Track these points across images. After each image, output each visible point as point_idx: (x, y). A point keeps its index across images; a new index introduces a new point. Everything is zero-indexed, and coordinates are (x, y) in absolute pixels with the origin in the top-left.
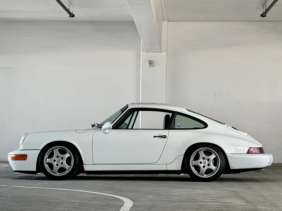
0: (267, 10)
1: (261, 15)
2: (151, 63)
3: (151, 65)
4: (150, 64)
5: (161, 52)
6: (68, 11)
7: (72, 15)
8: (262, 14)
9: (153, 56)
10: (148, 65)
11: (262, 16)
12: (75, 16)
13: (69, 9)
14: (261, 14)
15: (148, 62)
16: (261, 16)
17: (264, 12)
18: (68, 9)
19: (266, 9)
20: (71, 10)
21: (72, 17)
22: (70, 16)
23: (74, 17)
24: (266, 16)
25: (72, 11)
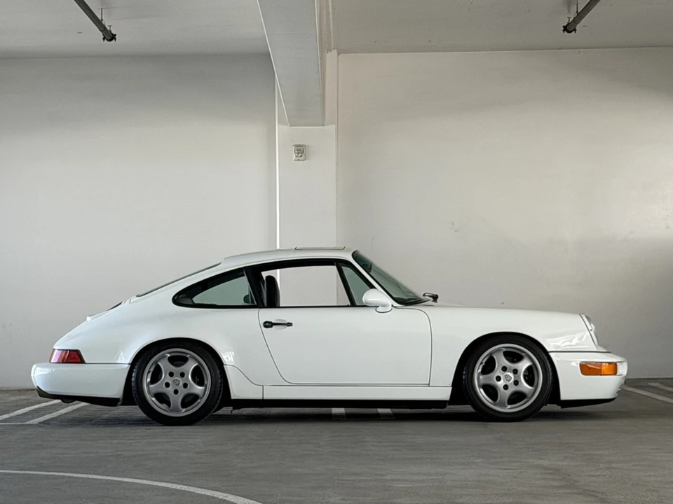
0: (580, 16)
1: (564, 27)
2: (301, 151)
3: (301, 156)
4: (298, 153)
5: (323, 125)
6: (98, 23)
7: (110, 37)
8: (567, 25)
9: (304, 134)
10: (294, 155)
11: (566, 29)
12: (116, 37)
13: (102, 20)
14: (565, 25)
15: (294, 148)
16: (564, 31)
17: (571, 20)
18: (100, 19)
19: (579, 11)
20: (106, 23)
21: (110, 40)
22: (104, 39)
23: (115, 39)
24: (575, 30)
25: (110, 26)
